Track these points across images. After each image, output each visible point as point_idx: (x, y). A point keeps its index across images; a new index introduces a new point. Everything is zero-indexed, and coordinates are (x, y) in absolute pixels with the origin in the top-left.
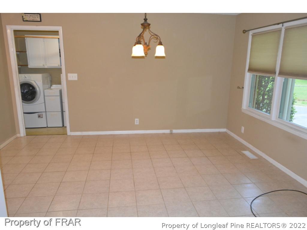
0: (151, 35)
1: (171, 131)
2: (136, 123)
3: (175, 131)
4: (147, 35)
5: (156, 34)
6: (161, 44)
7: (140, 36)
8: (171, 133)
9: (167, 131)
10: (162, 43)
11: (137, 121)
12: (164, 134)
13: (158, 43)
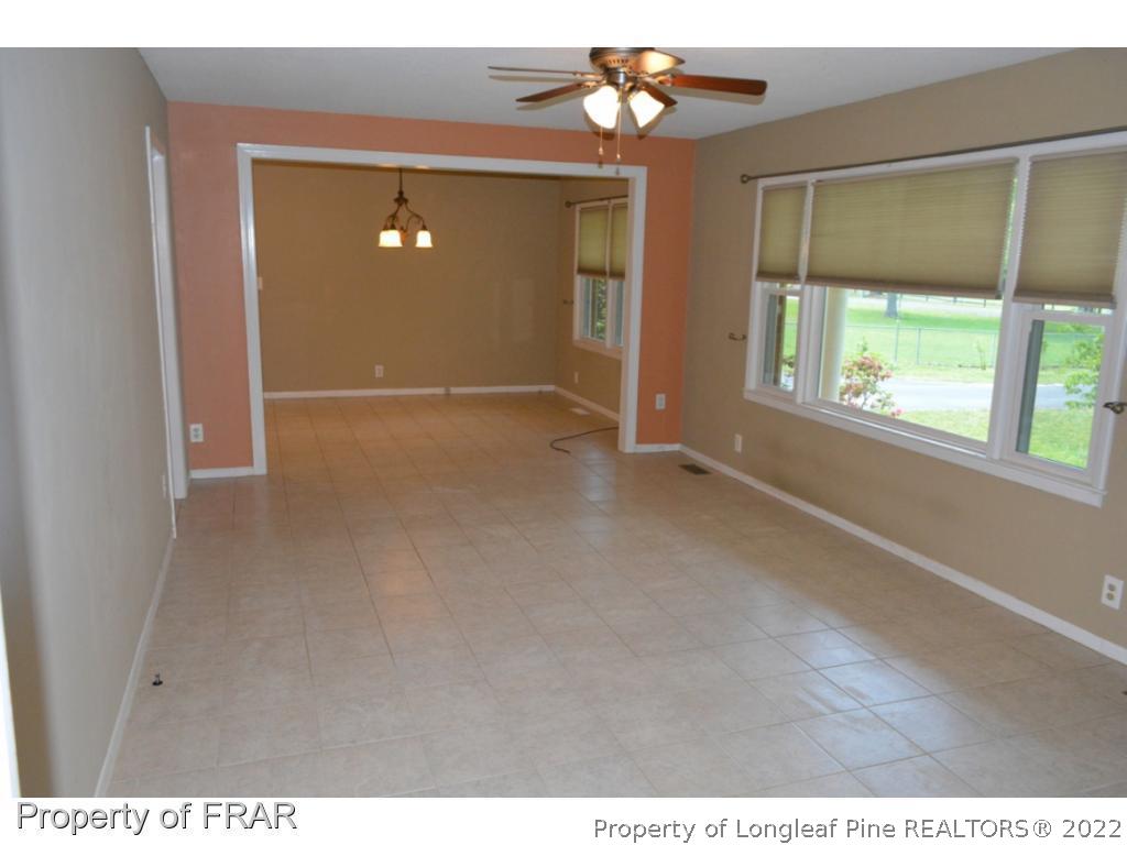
0: (410, 215)
1: (448, 390)
2: (377, 376)
3: (454, 390)
4: (403, 214)
5: (418, 213)
6: (424, 228)
7: (394, 216)
8: (448, 395)
9: (440, 391)
10: (427, 225)
11: (379, 371)
12: (433, 395)
13: (420, 226)
